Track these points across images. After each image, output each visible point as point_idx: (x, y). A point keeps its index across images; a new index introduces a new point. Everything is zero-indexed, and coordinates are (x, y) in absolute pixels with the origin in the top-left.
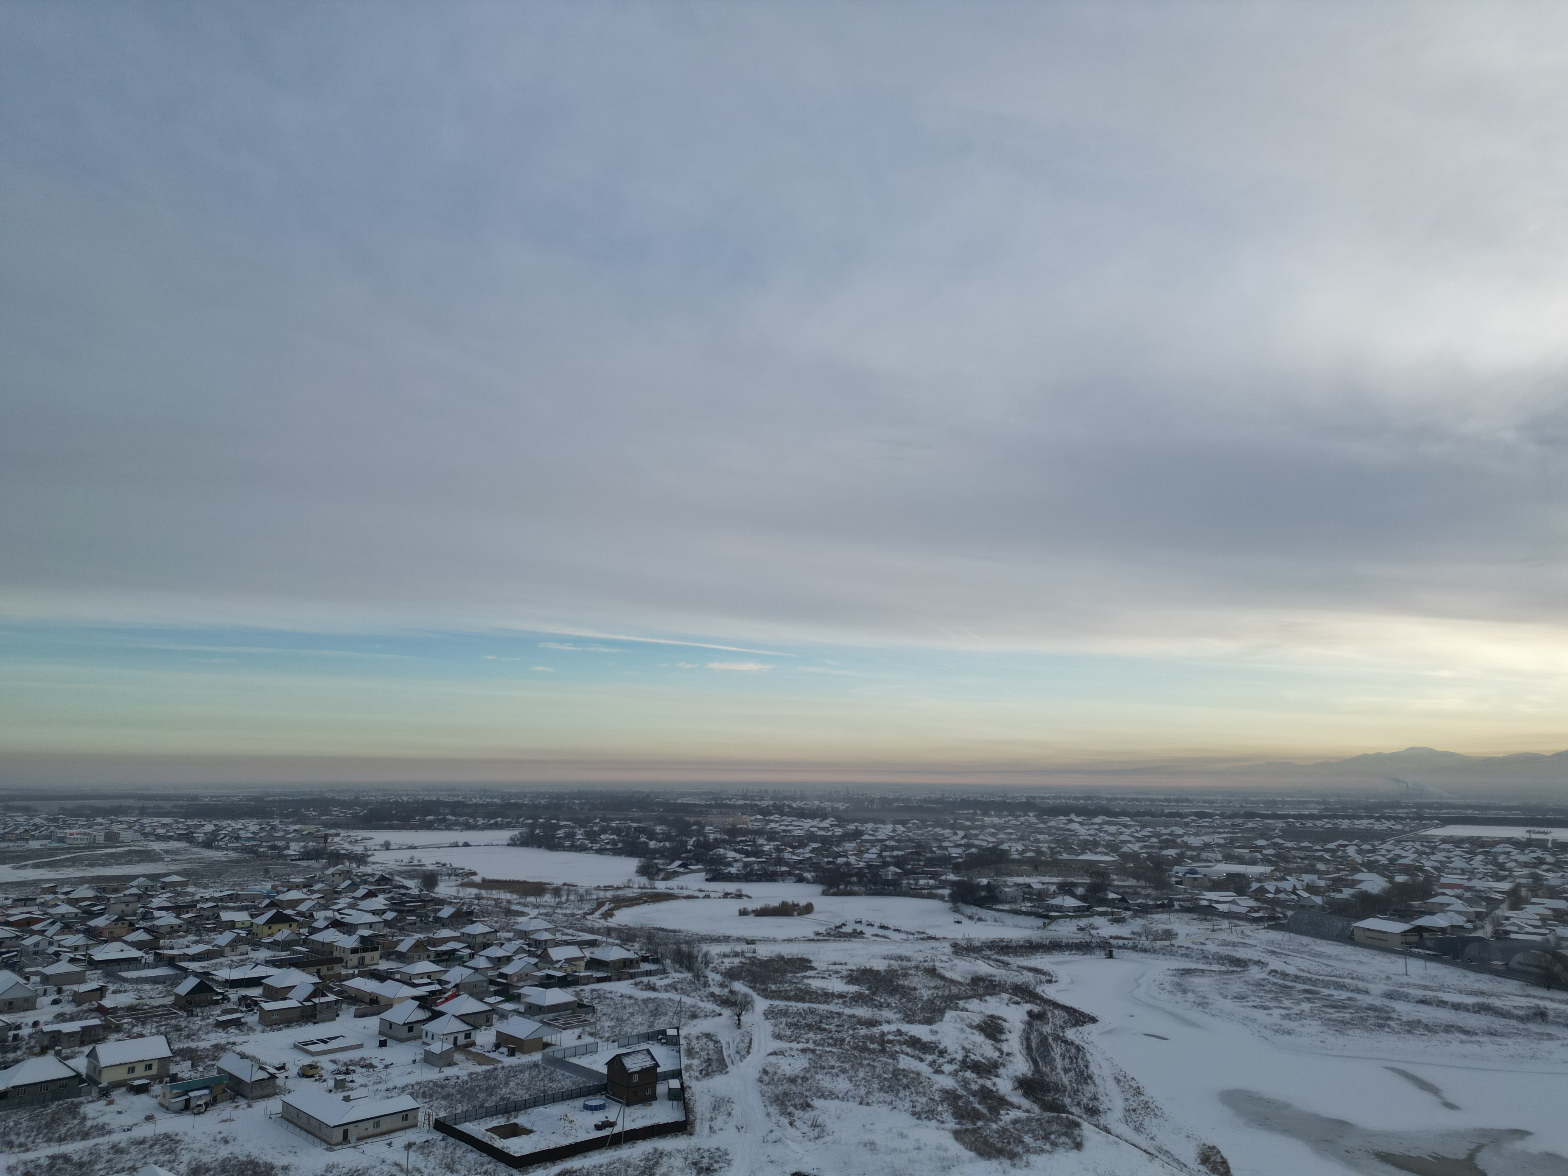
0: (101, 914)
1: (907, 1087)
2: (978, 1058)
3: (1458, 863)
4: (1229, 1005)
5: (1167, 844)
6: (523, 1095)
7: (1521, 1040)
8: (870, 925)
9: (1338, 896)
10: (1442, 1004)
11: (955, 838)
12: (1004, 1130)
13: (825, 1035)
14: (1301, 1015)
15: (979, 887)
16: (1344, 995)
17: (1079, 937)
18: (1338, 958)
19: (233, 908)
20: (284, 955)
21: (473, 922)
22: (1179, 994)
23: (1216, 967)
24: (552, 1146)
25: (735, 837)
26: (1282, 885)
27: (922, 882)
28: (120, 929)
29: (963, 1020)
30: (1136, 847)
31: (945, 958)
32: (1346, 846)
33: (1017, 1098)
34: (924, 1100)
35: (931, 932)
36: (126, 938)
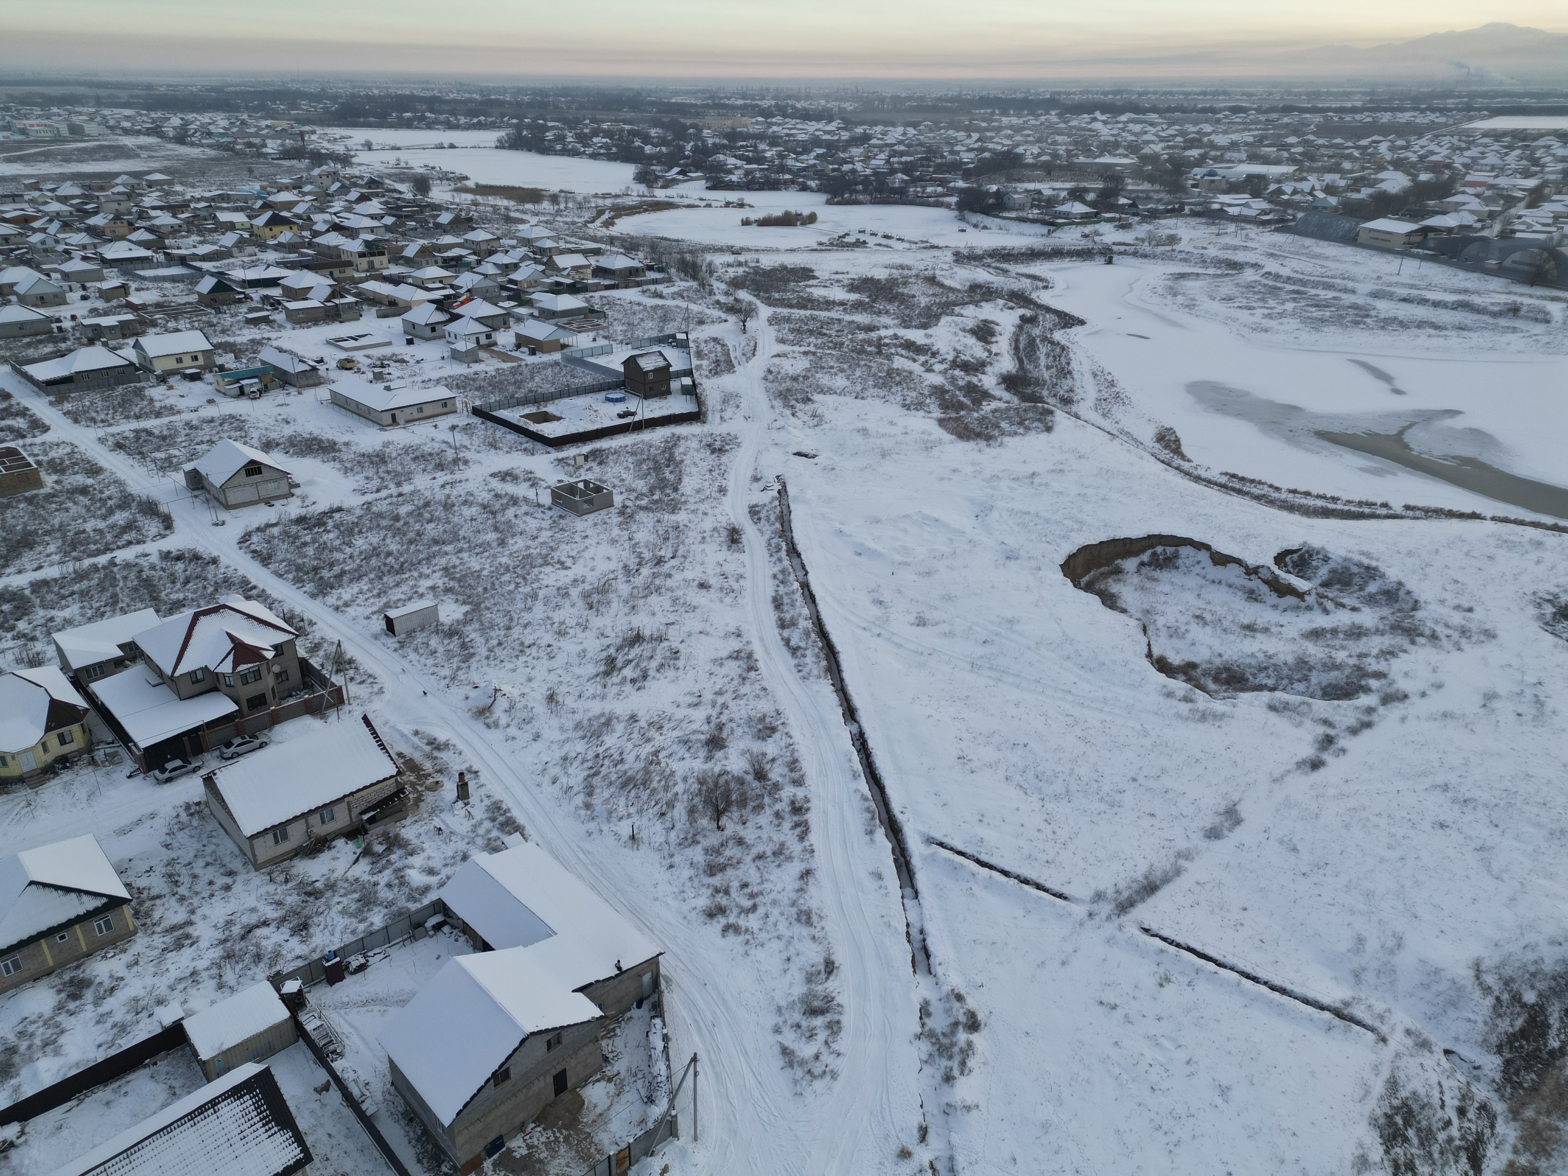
0: (96, 212)
1: (899, 384)
2: (967, 358)
3: (1492, 159)
4: (1216, 306)
5: (1191, 144)
6: (547, 388)
7: (1486, 333)
8: (874, 234)
9: (1355, 196)
10: (1423, 301)
11: (969, 141)
12: (984, 418)
13: (825, 339)
14: (1282, 315)
15: (988, 194)
16: (1330, 294)
17: (1083, 244)
18: (1336, 260)
19: (227, 209)
20: (293, 257)
21: (474, 229)
22: (1169, 297)
23: (1211, 271)
24: (581, 430)
25: (735, 141)
26: (1300, 186)
27: (929, 190)
28: (121, 229)
29: (957, 324)
30: (1157, 148)
31: (945, 266)
32: (1379, 142)
33: (999, 392)
34: (914, 394)
35: (934, 241)
36: (129, 237)
